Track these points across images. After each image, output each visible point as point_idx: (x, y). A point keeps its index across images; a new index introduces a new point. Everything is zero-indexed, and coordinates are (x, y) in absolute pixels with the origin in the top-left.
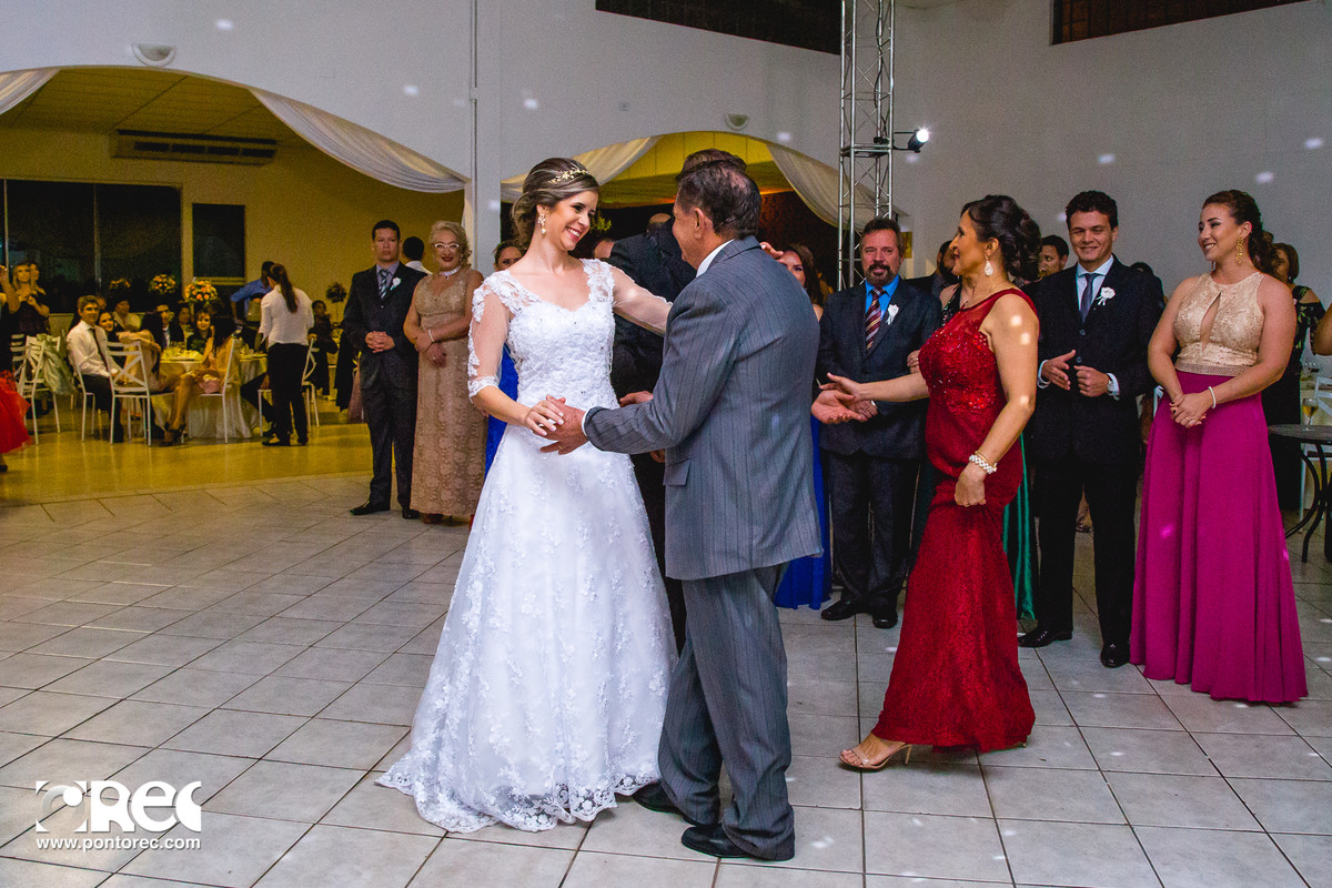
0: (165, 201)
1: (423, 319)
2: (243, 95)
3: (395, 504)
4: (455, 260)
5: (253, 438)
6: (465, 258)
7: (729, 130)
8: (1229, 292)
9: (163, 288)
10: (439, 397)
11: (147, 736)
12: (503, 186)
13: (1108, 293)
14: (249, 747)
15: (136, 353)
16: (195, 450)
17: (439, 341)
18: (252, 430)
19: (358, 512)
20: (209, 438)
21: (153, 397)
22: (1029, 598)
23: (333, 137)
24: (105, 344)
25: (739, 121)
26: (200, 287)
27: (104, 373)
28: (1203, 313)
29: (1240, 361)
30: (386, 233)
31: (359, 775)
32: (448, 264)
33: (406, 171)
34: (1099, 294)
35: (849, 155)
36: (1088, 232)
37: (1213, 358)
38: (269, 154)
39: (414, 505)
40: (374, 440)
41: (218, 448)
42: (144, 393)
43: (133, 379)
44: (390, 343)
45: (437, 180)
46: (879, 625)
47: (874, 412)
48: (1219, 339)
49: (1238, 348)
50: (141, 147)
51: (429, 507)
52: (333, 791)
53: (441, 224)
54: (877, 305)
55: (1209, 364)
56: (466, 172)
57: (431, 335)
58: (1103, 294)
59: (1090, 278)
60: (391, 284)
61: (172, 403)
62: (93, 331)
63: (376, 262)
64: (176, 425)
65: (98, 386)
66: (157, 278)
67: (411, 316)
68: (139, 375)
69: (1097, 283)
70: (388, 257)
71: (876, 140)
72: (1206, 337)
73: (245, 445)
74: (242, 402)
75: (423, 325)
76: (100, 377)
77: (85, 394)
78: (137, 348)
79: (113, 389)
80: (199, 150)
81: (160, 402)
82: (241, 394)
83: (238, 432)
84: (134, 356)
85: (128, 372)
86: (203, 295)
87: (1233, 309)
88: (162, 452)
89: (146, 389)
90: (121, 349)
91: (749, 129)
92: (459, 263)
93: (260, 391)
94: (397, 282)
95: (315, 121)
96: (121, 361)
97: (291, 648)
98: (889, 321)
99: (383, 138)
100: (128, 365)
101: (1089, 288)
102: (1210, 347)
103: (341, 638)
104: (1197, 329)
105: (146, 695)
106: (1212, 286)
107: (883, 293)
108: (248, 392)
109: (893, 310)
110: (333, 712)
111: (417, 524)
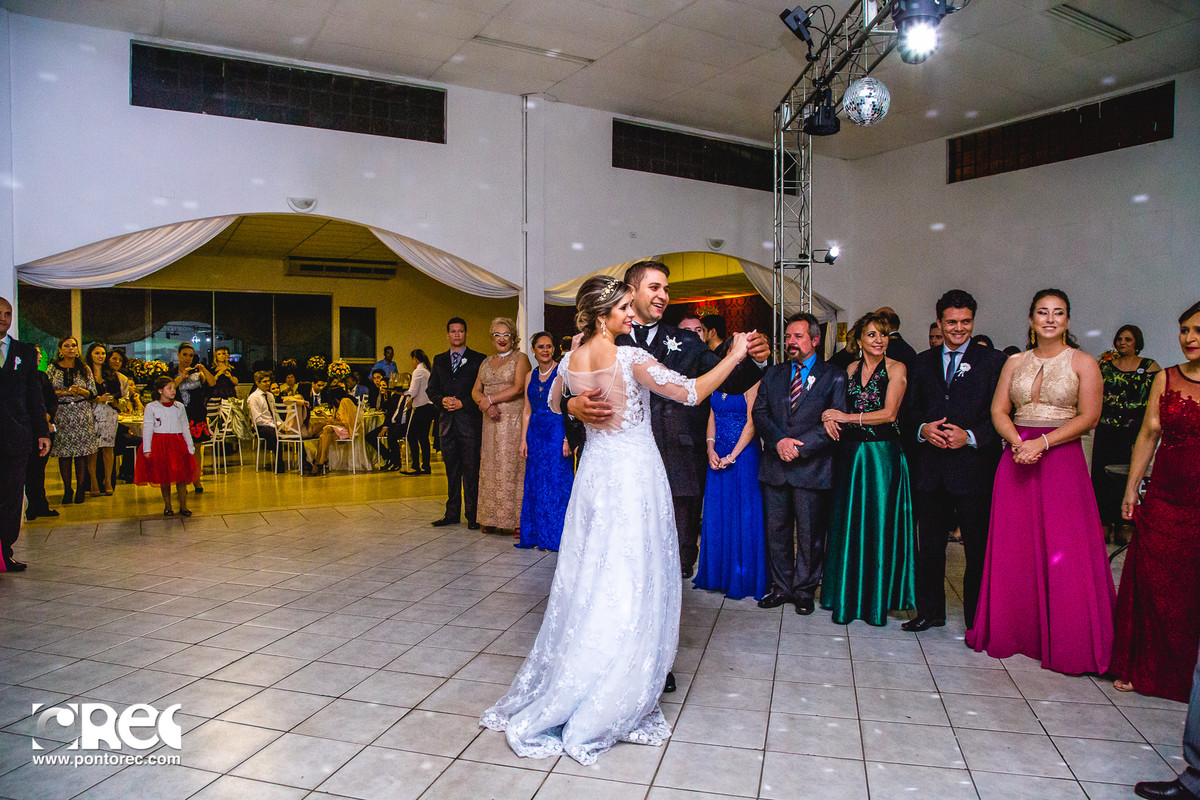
0: (320, 305)
1: (486, 388)
2: (364, 231)
3: (463, 519)
4: (508, 345)
5: (374, 471)
6: (516, 343)
7: (710, 250)
8: (1049, 364)
9: (317, 365)
10: (496, 444)
11: (263, 678)
12: (546, 293)
13: (966, 367)
14: (332, 689)
15: (293, 411)
16: (334, 479)
17: (495, 404)
18: (373, 466)
19: (437, 524)
20: (344, 471)
21: (305, 442)
22: (912, 594)
23: (424, 258)
24: (273, 404)
25: (718, 244)
26: (338, 365)
27: (272, 425)
28: (1032, 381)
29: (1064, 414)
30: (456, 327)
31: (404, 712)
32: (503, 348)
33: (479, 283)
34: (958, 369)
35: (779, 267)
36: (959, 323)
37: (1044, 414)
38: (392, 272)
39: (479, 519)
40: (449, 473)
41: (350, 477)
42: (298, 439)
43: (290, 428)
44: (459, 404)
45: (501, 289)
46: (800, 612)
47: (796, 454)
48: (1047, 400)
49: (1061, 404)
50: (304, 268)
51: (488, 522)
52: (384, 722)
53: (498, 320)
54: (799, 376)
55: (1040, 419)
56: (520, 283)
57: (490, 400)
58: (961, 368)
59: (952, 355)
60: (461, 362)
61: (318, 446)
62: (266, 395)
63: (449, 346)
64: (321, 461)
65: (267, 433)
66: (313, 359)
67: (477, 385)
68: (295, 426)
69: (958, 358)
70: (457, 343)
71: (801, 256)
72: (1036, 397)
73: (368, 476)
74: (366, 446)
75: (485, 392)
76: (269, 427)
77: (259, 439)
78: (293, 408)
79: (278, 436)
80: (345, 269)
81: (310, 445)
82: (366, 440)
83: (363, 467)
84: (293, 413)
85: (288, 425)
86: (341, 370)
87: (1053, 376)
88: (311, 480)
89: (299, 436)
90: (285, 408)
91: (723, 250)
92: (511, 348)
93: (379, 438)
94: (464, 361)
95: (413, 248)
96: (283, 417)
97: (374, 620)
98: (808, 388)
99: (461, 260)
100: (288, 419)
101: (952, 364)
102: (1040, 406)
103: (410, 614)
104: (1028, 394)
105: (269, 650)
106: (1037, 362)
107: (803, 367)
108: (371, 438)
109: (812, 380)
110: (395, 666)
111: (479, 533)
